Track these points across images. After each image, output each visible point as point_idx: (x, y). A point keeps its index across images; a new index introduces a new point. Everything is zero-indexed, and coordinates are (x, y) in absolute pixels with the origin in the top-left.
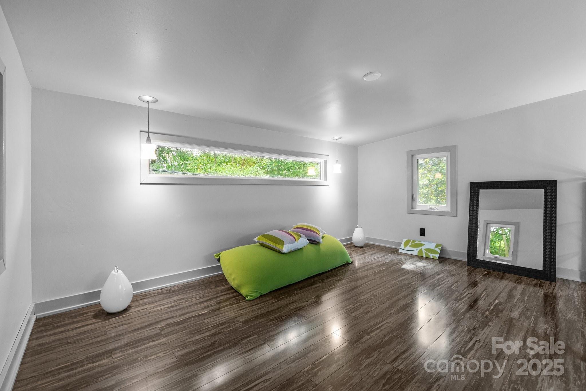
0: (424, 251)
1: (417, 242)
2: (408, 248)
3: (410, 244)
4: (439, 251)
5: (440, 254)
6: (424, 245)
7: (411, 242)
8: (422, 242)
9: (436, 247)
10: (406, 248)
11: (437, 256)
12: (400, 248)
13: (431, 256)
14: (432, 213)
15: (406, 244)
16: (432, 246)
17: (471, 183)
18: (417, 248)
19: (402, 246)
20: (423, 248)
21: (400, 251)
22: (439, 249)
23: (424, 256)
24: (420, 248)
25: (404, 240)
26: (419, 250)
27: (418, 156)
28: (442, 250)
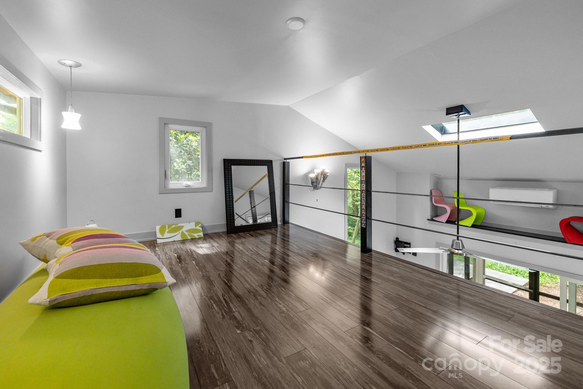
0: (186, 233)
1: (174, 226)
2: (166, 235)
3: (167, 230)
4: (201, 229)
5: (203, 231)
6: (183, 226)
7: (167, 228)
8: (180, 225)
9: (196, 226)
10: (164, 236)
11: (201, 234)
12: (158, 238)
13: (196, 235)
14: (188, 190)
15: (162, 231)
16: (192, 226)
17: (224, 160)
18: (178, 232)
19: (159, 235)
20: (184, 230)
21: (159, 241)
22: (199, 227)
23: (189, 238)
24: (181, 231)
25: (158, 228)
26: (180, 233)
27: (171, 126)
28: (202, 227)
